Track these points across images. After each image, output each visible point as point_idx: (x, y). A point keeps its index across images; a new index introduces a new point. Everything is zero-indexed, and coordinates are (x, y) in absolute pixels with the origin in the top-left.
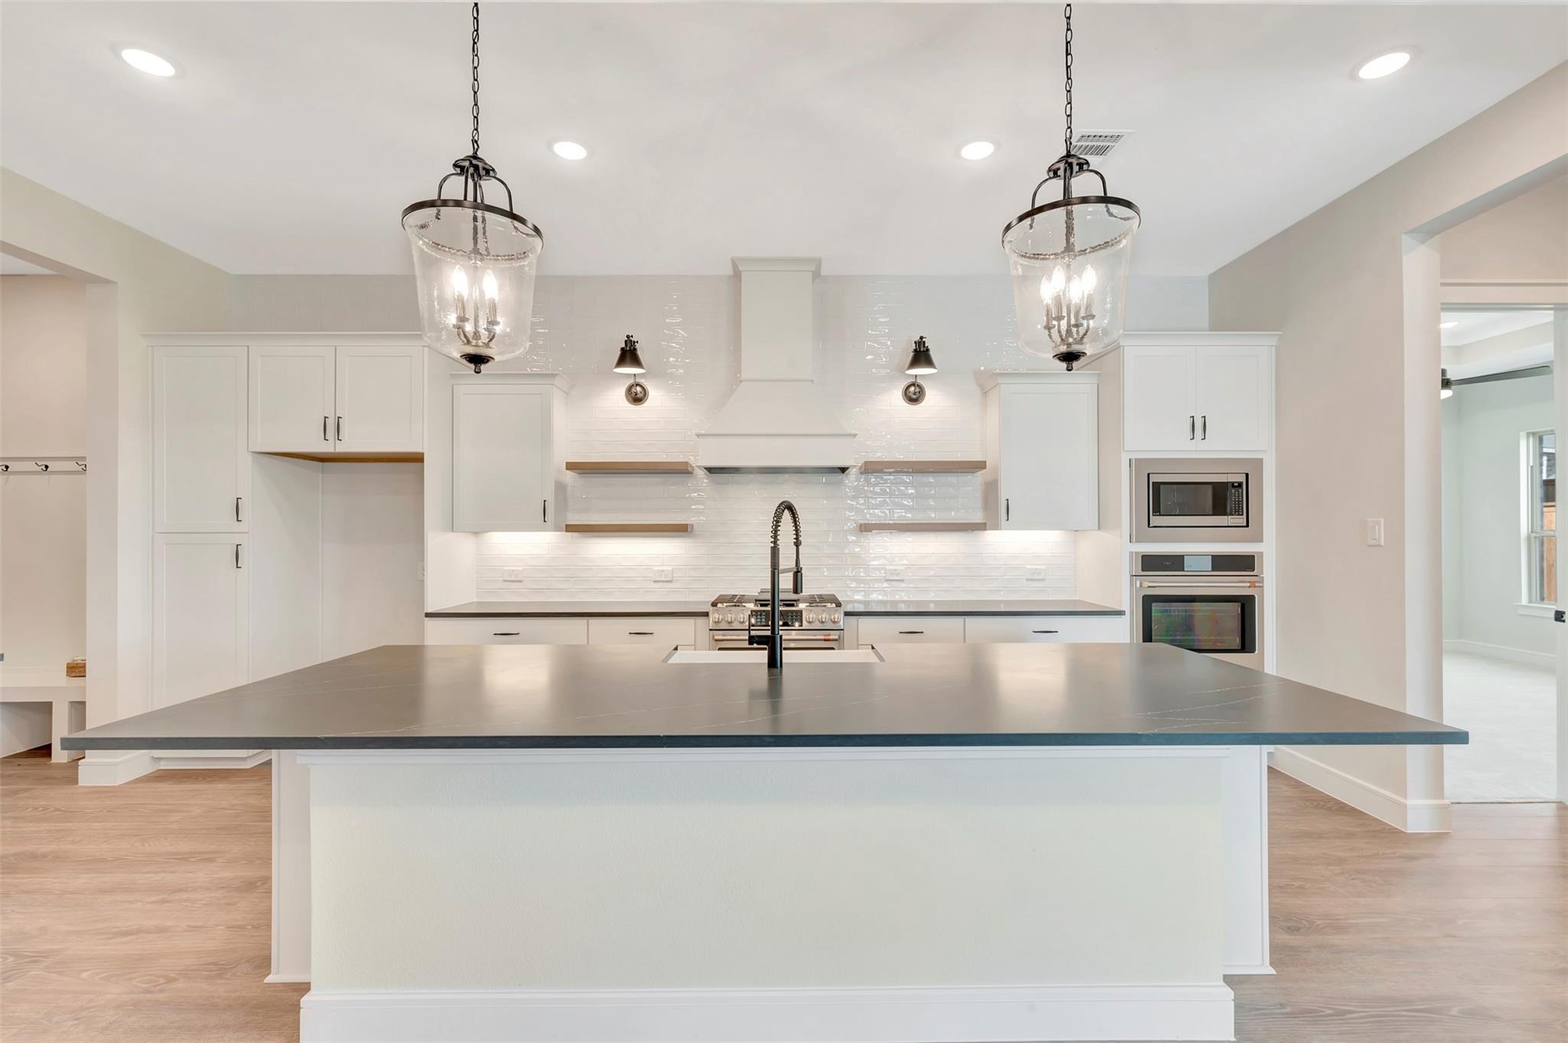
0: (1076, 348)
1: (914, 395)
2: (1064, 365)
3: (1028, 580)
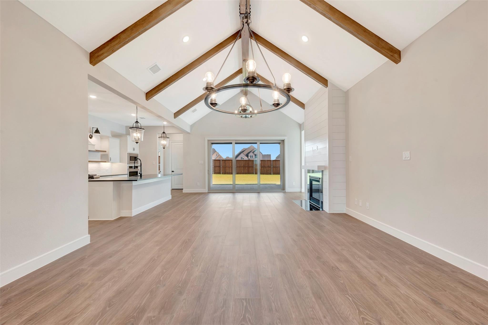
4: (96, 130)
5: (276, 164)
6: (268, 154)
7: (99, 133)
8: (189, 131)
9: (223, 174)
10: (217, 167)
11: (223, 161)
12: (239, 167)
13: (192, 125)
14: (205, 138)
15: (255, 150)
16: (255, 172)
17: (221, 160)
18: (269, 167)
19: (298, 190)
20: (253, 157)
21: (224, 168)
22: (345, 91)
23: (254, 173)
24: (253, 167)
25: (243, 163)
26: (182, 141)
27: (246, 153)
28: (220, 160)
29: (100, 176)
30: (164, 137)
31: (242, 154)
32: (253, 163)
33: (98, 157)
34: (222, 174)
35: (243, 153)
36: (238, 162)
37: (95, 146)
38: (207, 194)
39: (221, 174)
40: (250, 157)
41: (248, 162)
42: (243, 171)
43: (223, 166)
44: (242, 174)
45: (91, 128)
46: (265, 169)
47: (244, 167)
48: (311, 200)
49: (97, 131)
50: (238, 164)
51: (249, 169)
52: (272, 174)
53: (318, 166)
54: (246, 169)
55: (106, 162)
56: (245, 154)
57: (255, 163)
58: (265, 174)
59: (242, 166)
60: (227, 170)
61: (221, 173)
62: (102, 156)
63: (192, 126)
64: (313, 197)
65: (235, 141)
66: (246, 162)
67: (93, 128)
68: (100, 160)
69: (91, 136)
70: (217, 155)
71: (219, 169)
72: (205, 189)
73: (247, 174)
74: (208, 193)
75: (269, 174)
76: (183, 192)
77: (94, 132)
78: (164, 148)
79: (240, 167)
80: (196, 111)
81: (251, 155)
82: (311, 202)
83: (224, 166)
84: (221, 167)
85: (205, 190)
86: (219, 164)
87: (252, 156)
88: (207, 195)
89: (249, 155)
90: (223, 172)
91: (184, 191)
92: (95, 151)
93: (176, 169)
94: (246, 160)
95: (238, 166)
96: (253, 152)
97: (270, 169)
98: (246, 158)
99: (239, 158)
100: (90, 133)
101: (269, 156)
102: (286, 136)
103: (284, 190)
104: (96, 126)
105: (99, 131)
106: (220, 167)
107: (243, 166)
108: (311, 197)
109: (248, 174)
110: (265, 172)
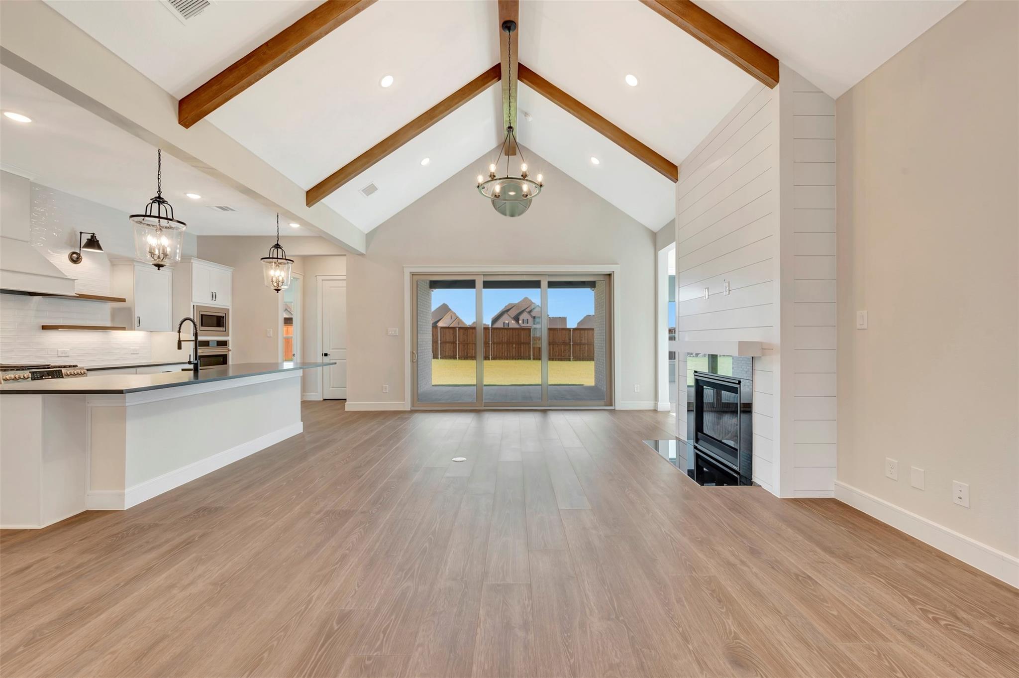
0: (279, 288)
1: (75, 259)
2: (276, 292)
3: (132, 354)
4: (90, 238)
5: (580, 337)
6: (561, 316)
7: (99, 248)
8: (360, 247)
9: (462, 359)
10: (447, 345)
11: (461, 331)
12: (498, 343)
13: (368, 233)
14: (403, 267)
15: (533, 307)
16: (534, 356)
17: (457, 328)
18: (565, 343)
19: (647, 405)
20: (529, 323)
21: (464, 346)
22: (835, 97)
23: (532, 357)
24: (529, 344)
25: (507, 334)
26: (345, 278)
27: (513, 313)
28: (454, 328)
29: (88, 370)
30: (277, 258)
31: (505, 316)
32: (530, 335)
33: (102, 314)
34: (459, 358)
35: (509, 313)
36: (495, 331)
37: (75, 281)
38: (406, 416)
39: (456, 359)
40: (523, 323)
41: (517, 333)
42: (507, 353)
43: (461, 340)
44: (505, 359)
45: (75, 235)
46: (557, 349)
47: (509, 343)
48: (701, 442)
49: (93, 243)
50: (495, 337)
51: (520, 347)
52: (572, 359)
53: (739, 342)
54: (513, 348)
55: (124, 329)
56: (513, 317)
57: (534, 335)
58: (556, 360)
59: (503, 341)
60: (471, 350)
61: (458, 356)
62: (114, 314)
63: (370, 237)
64: (704, 432)
65: (484, 275)
66: (513, 333)
67: (81, 233)
68: (109, 324)
69: (75, 255)
70: (453, 317)
71: (452, 347)
72: (404, 400)
73: (515, 359)
74: (413, 412)
75: (564, 361)
76: (346, 410)
77: (84, 244)
78: (278, 290)
79: (500, 344)
80: (376, 192)
81: (525, 319)
82: (699, 447)
83: (464, 341)
84: (457, 342)
85: (404, 404)
86: (452, 337)
87: (528, 320)
88: (406, 418)
89: (521, 318)
90: (460, 354)
91: (350, 406)
92: (77, 297)
93: (333, 349)
94: (513, 329)
95: (495, 341)
96: (530, 312)
97: (567, 347)
98: (513, 324)
99: (499, 325)
100: (72, 246)
101: (564, 320)
102: (617, 264)
103: (611, 405)
104: (88, 229)
105: (100, 242)
106: (454, 343)
107: (507, 341)
108: (699, 433)
109: (518, 359)
110: (556, 356)
